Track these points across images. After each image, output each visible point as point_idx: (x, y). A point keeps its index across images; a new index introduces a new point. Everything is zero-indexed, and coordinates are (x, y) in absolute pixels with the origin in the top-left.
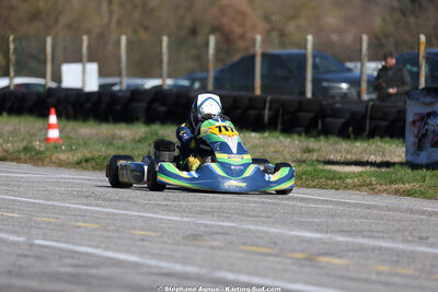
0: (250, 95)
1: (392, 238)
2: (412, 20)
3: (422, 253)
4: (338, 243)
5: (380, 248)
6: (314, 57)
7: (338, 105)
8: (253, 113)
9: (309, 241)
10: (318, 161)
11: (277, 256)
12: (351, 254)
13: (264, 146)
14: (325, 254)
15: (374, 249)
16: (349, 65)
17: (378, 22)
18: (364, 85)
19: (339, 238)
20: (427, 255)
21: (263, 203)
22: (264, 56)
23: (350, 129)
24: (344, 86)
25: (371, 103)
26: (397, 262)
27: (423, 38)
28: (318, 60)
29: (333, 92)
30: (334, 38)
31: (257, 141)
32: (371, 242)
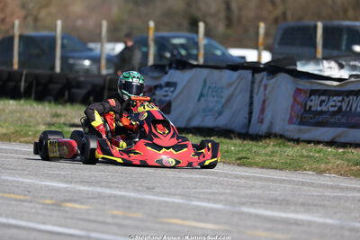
0: (9, 69)
1: (125, 188)
2: (143, 10)
3: (150, 200)
4: (80, 191)
5: (115, 196)
6: (63, 38)
7: (82, 79)
8: (11, 84)
9: (57, 190)
10: (65, 124)
11: (31, 202)
12: (91, 201)
13: (20, 112)
14: (70, 201)
15: (110, 196)
16: (91, 45)
17: (115, 11)
18: (103, 62)
19: (82, 188)
20: (153, 202)
21: (18, 158)
22: (21, 37)
23: (91, 98)
24: (87, 63)
25: (108, 78)
26: (129, 208)
27: (152, 24)
28: (65, 41)
29: (77, 68)
30: (79, 23)
31: (14, 108)
32: (108, 191)
